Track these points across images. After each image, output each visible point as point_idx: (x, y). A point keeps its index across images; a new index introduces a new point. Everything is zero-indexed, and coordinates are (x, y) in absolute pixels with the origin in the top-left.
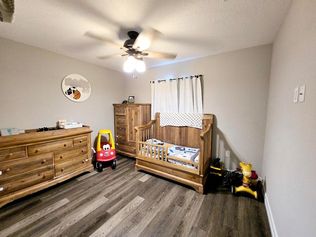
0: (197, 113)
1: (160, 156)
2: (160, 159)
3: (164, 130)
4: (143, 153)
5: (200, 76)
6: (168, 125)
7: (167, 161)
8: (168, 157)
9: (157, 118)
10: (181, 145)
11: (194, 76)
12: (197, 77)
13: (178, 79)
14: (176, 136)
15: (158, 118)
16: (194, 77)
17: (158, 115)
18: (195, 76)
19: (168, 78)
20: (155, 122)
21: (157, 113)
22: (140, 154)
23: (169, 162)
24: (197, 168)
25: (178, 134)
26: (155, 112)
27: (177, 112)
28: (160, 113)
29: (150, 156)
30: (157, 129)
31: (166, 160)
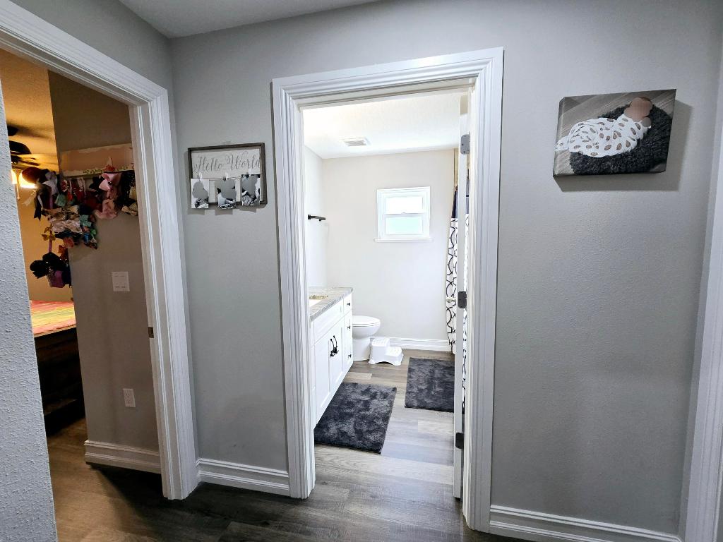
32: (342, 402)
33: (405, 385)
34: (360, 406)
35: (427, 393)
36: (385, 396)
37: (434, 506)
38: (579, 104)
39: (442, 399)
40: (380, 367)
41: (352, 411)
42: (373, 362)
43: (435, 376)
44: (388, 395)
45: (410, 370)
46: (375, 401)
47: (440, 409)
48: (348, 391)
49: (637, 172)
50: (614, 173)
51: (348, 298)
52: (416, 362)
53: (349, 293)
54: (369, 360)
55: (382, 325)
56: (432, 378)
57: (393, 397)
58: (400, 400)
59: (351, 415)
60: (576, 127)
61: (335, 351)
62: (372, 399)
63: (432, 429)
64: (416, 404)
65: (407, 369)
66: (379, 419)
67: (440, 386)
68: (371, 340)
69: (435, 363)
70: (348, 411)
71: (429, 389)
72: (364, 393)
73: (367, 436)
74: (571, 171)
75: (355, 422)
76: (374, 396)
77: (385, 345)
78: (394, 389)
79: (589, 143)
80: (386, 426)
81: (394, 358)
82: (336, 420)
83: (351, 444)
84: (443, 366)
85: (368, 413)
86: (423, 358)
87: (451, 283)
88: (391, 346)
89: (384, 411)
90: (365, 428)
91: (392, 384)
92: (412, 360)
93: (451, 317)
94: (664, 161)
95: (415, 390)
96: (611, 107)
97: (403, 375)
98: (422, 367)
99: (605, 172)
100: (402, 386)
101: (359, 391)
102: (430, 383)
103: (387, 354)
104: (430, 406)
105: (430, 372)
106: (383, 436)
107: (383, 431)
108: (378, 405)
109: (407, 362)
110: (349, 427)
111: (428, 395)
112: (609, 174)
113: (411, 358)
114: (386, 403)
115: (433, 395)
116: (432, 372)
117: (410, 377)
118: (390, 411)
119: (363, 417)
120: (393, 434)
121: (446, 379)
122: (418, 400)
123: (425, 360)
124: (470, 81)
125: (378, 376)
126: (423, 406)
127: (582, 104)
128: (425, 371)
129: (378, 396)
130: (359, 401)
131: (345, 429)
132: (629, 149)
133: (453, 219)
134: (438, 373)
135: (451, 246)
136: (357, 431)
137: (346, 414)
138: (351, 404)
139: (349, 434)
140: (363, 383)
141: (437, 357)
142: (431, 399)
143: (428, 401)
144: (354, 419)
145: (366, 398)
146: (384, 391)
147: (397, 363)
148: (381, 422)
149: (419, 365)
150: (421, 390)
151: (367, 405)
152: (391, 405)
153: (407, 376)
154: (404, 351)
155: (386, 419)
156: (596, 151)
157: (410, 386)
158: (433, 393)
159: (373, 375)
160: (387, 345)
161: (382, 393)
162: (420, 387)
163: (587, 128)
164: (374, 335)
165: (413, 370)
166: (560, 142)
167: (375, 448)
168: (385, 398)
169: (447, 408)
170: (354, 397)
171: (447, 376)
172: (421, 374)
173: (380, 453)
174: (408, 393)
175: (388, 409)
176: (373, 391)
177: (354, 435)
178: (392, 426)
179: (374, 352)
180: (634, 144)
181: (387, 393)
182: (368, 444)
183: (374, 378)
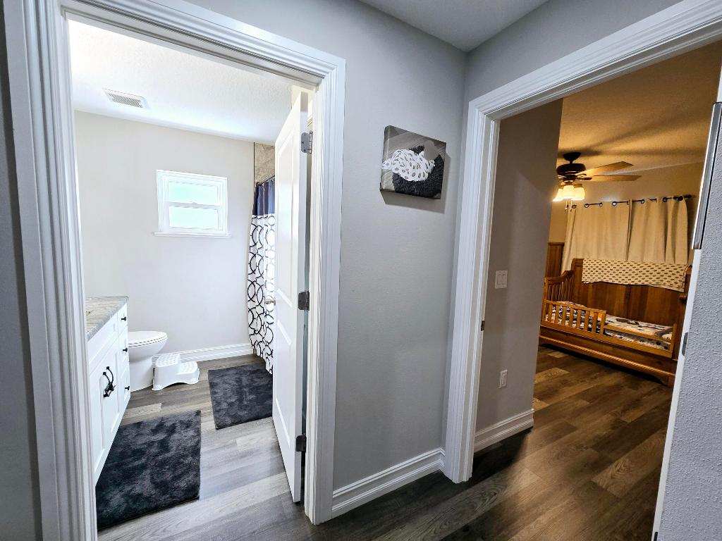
0: (672, 263)
1: (590, 326)
2: (590, 329)
3: (591, 290)
4: (553, 318)
5: (685, 197)
6: (599, 280)
7: (604, 333)
8: (605, 327)
9: (575, 269)
10: (627, 318)
11: (673, 197)
12: (680, 199)
13: (633, 201)
14: (617, 302)
15: (578, 268)
16: (673, 200)
17: (578, 264)
18: (675, 198)
19: (609, 200)
20: (569, 274)
21: (577, 260)
22: (546, 320)
23: (607, 335)
24: (666, 348)
25: (622, 298)
26: (573, 256)
27: (623, 259)
28: (582, 259)
29: (567, 324)
30: (573, 286)
31: (602, 331)
32: (123, 455)
33: (210, 404)
34: (154, 450)
35: (239, 405)
36: (188, 425)
37: (277, 524)
38: (398, 134)
39: (257, 407)
40: (173, 391)
41: (143, 460)
42: (158, 387)
43: (244, 384)
44: (191, 423)
45: (212, 385)
46: (176, 436)
47: (257, 418)
48: (129, 437)
49: (428, 197)
50: (416, 195)
51: (123, 312)
52: (216, 374)
53: (125, 303)
54: (152, 387)
55: (170, 338)
56: (241, 387)
57: (199, 423)
58: (208, 424)
59: (144, 467)
60: (396, 153)
61: (111, 388)
62: (170, 435)
63: (254, 442)
64: (229, 420)
65: (208, 385)
66: (187, 456)
67: (250, 393)
68: (154, 359)
69: (239, 370)
70: (136, 463)
71: (240, 400)
72: (155, 431)
73: (176, 485)
74: (393, 188)
75: (152, 474)
76: (172, 430)
77: (177, 363)
78: (198, 413)
79: (403, 168)
80: (199, 461)
81: (189, 376)
82: (118, 485)
83: (153, 505)
84: (250, 371)
85: (168, 455)
86: (224, 367)
87: (252, 283)
88: (182, 362)
89: (191, 443)
90: (168, 476)
91: (192, 408)
92: (211, 373)
93: (253, 319)
94: (440, 191)
95: (224, 406)
96: (416, 144)
97: (205, 393)
98: (225, 378)
99: (411, 193)
100: (206, 405)
101: (147, 431)
102: (239, 392)
103: (180, 373)
104: (247, 417)
105: (237, 381)
106: (198, 475)
107: (196, 469)
108: (181, 438)
109: (206, 377)
110: (143, 486)
111: (241, 408)
112: (413, 195)
113: (209, 371)
114: (191, 433)
115: (246, 406)
116: (239, 381)
117: (213, 393)
118: (199, 442)
119: (162, 464)
120: (210, 467)
121: (256, 384)
122: (232, 417)
123: (228, 369)
124: (316, 79)
125: (170, 403)
126: (238, 421)
127: (400, 135)
128: (230, 382)
129: (178, 429)
130: (151, 444)
131: (138, 490)
132: (424, 179)
133: (253, 216)
134: (245, 380)
135: (252, 244)
136: (157, 485)
137: (134, 468)
138: (139, 453)
139: (146, 494)
140: (150, 418)
141: (239, 363)
142: (245, 410)
143: (243, 413)
144: (148, 471)
145: (160, 436)
146: (185, 419)
147: (194, 381)
148: (190, 459)
149: (222, 376)
150: (231, 404)
151: (164, 445)
152: (198, 432)
153: (209, 392)
154: (199, 363)
155: (196, 452)
156: (407, 176)
157: (217, 403)
158: (245, 403)
159: (164, 404)
160: (179, 362)
161: (181, 422)
162: (229, 401)
163: (402, 156)
164: (160, 352)
165: (217, 384)
166: (386, 162)
167: (191, 494)
168: (187, 427)
169: (264, 414)
170: (141, 441)
171: (256, 380)
172: (227, 386)
173: (198, 498)
174: (216, 412)
175: (196, 440)
176: (168, 424)
177: (153, 492)
178: (205, 458)
179: (159, 375)
180: (427, 175)
181: (189, 421)
182: (179, 494)
183: (165, 408)
